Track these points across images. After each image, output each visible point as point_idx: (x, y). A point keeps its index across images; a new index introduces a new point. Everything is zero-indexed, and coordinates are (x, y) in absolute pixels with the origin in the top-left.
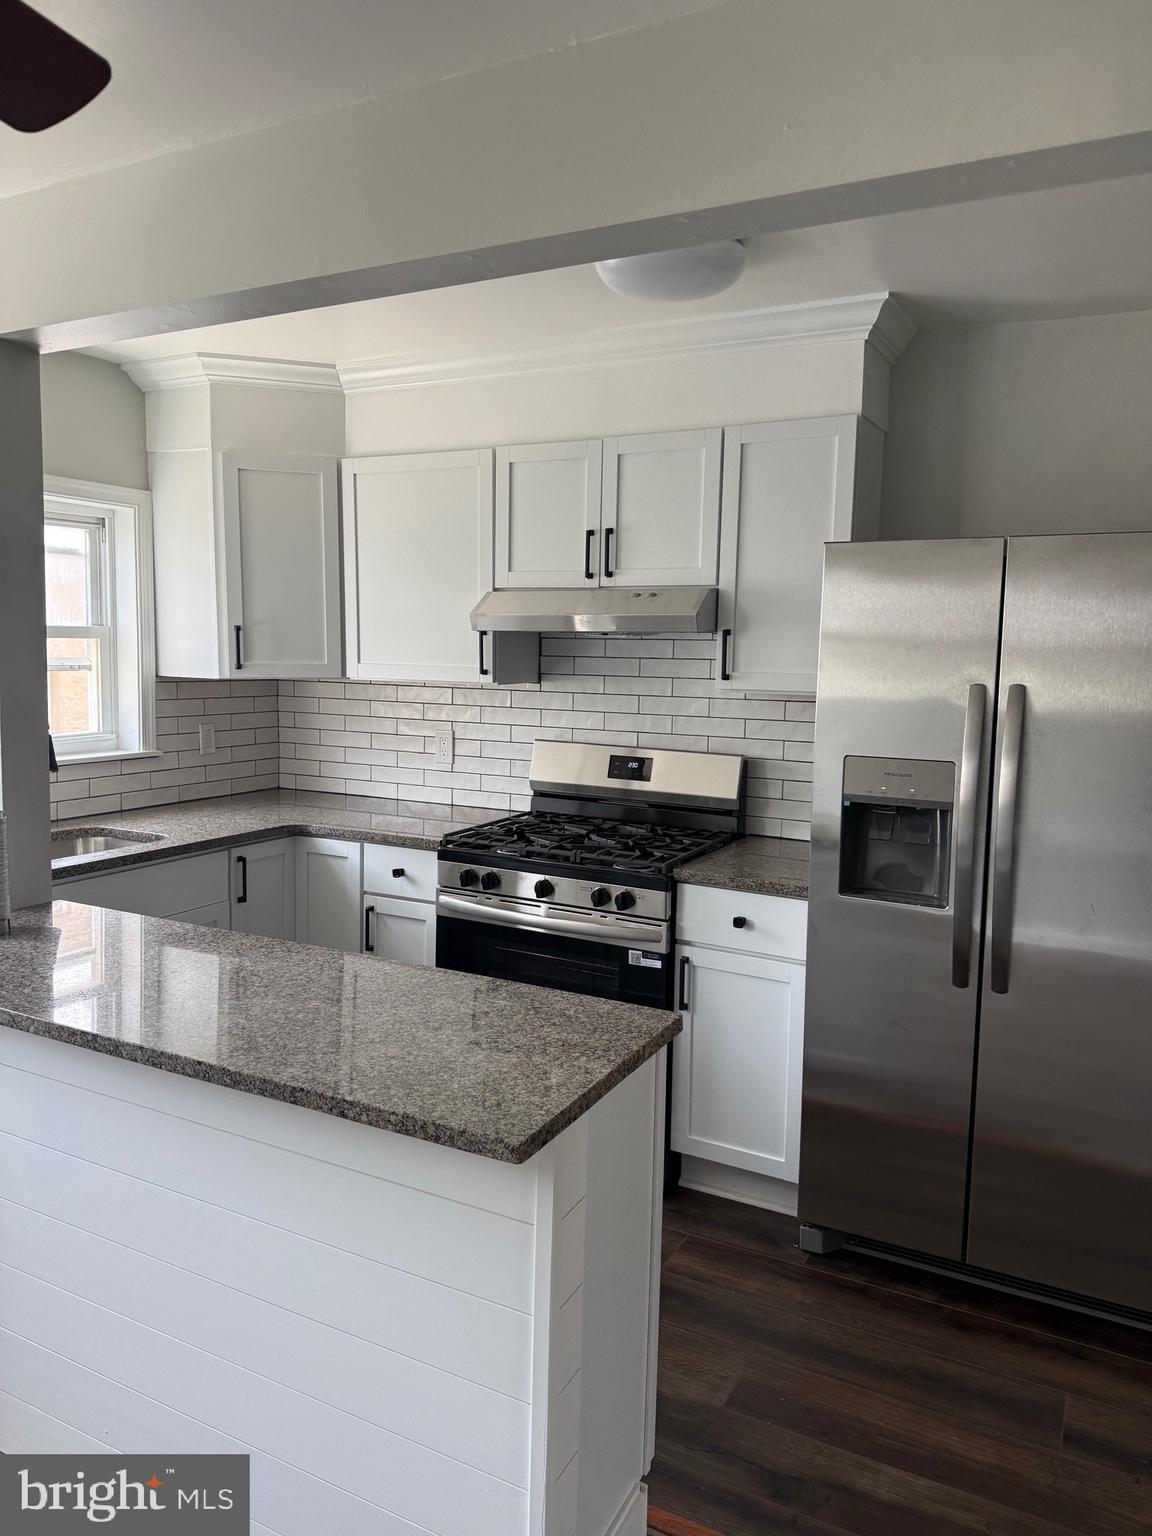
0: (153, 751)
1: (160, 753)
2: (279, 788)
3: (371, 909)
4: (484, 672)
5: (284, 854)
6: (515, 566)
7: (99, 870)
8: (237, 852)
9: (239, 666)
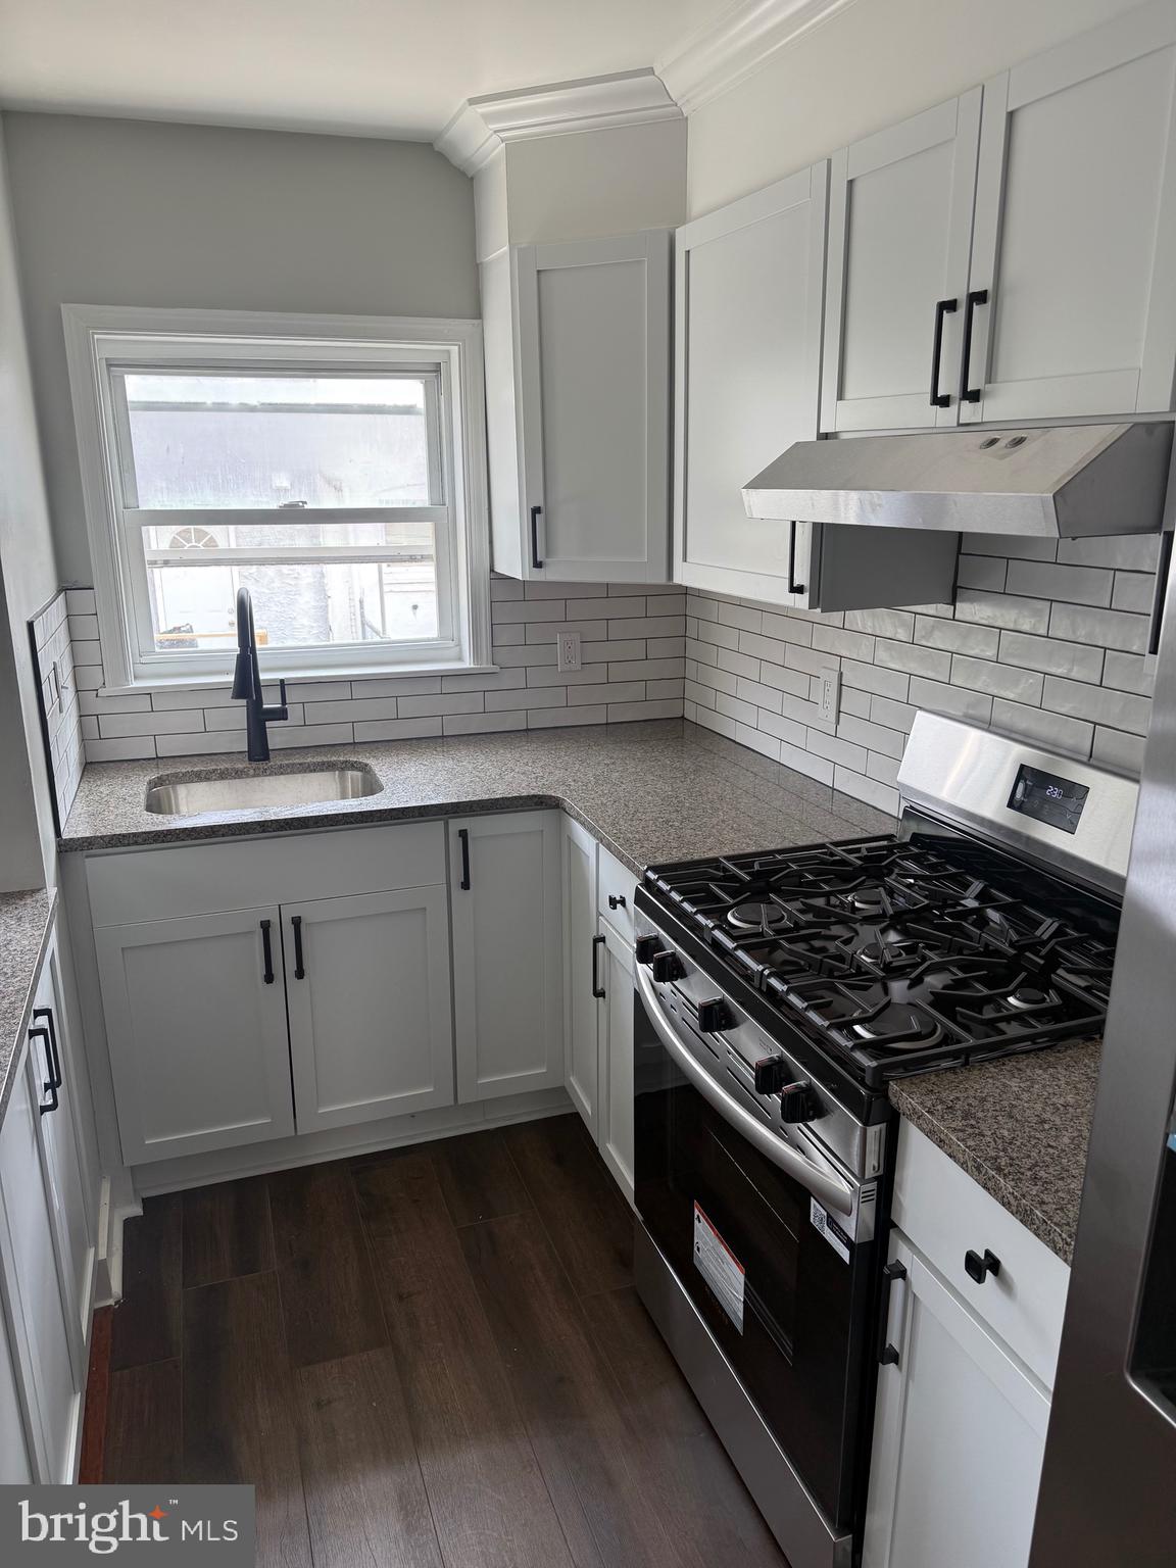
0: (486, 666)
1: (496, 669)
2: (683, 718)
3: (603, 939)
4: (797, 590)
5: (542, 831)
6: (849, 393)
7: (223, 836)
8: (456, 825)
9: (538, 565)
